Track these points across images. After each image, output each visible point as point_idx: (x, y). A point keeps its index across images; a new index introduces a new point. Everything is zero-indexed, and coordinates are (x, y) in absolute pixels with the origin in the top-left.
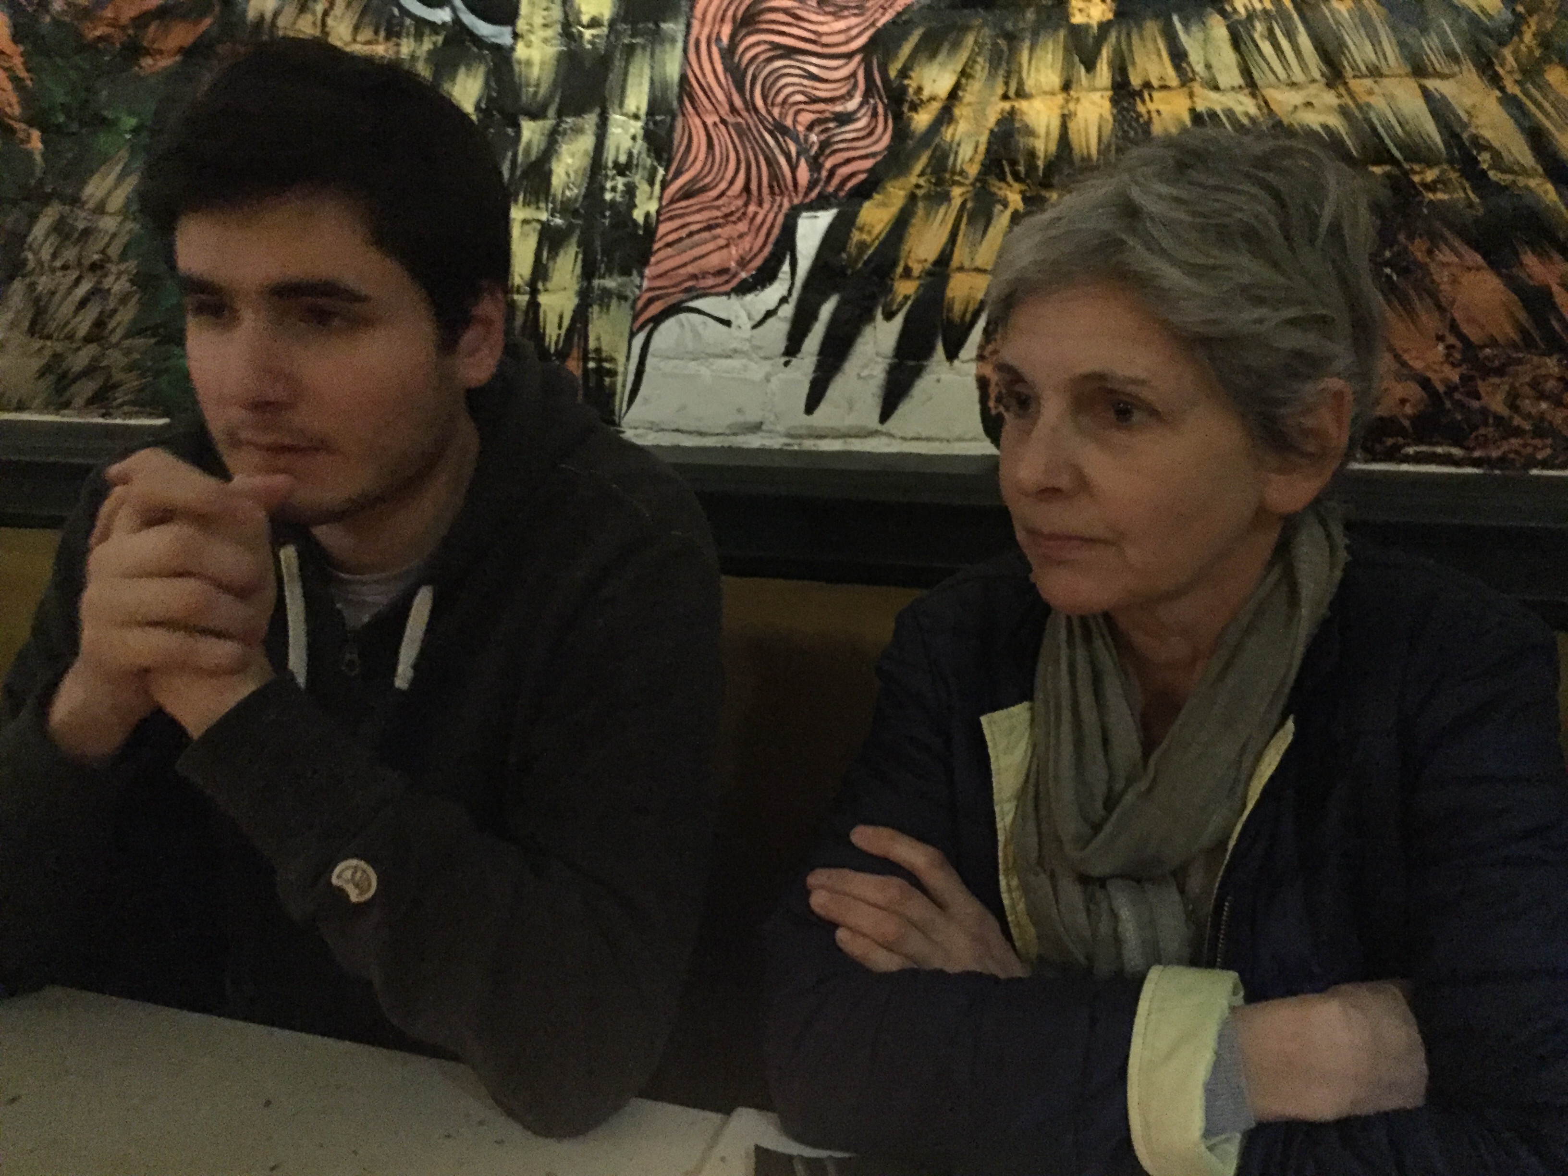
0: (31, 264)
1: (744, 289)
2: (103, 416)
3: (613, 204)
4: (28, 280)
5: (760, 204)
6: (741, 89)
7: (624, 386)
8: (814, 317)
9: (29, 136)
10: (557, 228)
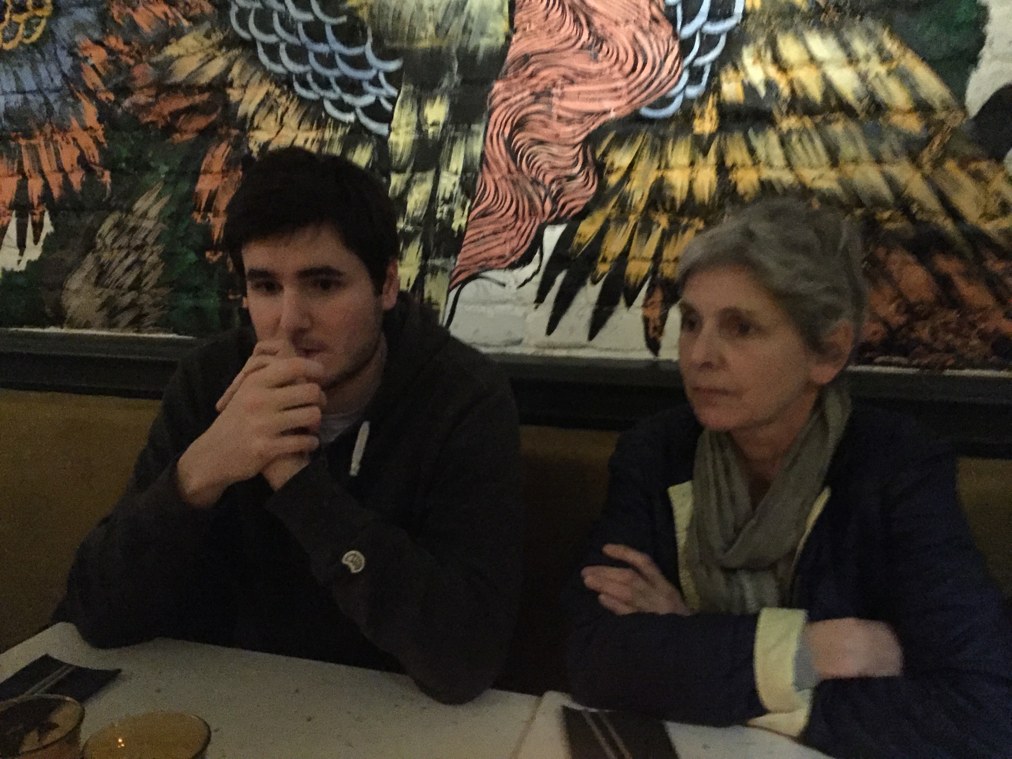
0: (98, 246)
1: (513, 267)
2: (136, 332)
3: (441, 220)
4: (96, 255)
5: (524, 221)
6: (515, 160)
7: (443, 318)
8: (552, 283)
9: (103, 174)
10: (409, 233)
